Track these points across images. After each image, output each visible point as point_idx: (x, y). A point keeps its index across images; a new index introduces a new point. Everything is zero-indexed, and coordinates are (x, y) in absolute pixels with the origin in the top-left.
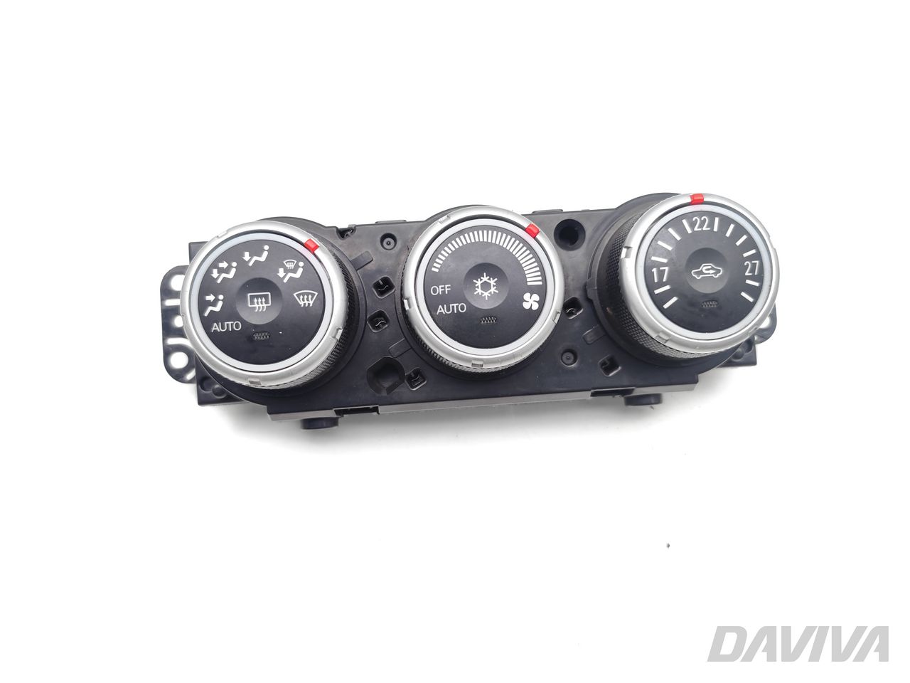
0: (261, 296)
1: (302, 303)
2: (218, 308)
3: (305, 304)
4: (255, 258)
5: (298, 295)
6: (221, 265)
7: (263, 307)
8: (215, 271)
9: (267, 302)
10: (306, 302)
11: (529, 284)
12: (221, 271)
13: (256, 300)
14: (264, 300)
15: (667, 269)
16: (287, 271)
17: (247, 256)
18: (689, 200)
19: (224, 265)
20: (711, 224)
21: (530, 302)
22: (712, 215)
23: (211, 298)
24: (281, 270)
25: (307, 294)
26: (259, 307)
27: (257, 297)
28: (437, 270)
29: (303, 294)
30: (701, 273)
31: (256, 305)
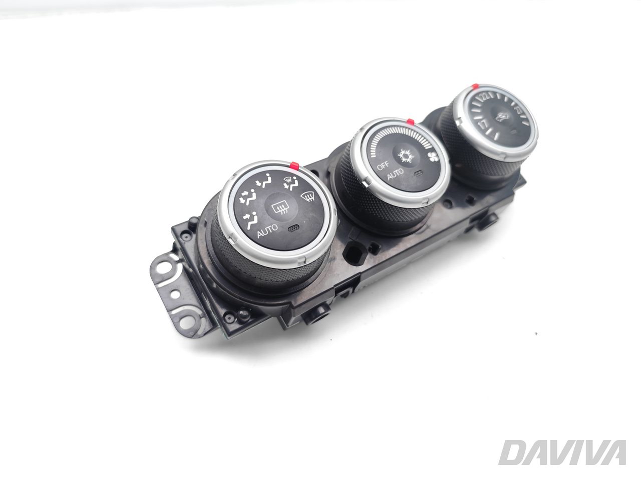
0: (281, 204)
1: (308, 200)
2: (256, 221)
3: (310, 200)
4: (264, 183)
5: (303, 196)
6: (243, 194)
7: (285, 210)
8: (241, 199)
9: (286, 207)
10: (310, 199)
11: (426, 148)
12: (245, 198)
13: (278, 208)
14: (283, 206)
15: (484, 121)
16: (289, 184)
17: (258, 184)
18: (471, 88)
19: (246, 193)
20: (489, 95)
21: (433, 157)
22: (487, 92)
23: (247, 216)
24: (285, 184)
25: (309, 194)
26: (283, 211)
27: (278, 205)
28: (375, 156)
29: (306, 194)
30: (500, 119)
31: (280, 211)
